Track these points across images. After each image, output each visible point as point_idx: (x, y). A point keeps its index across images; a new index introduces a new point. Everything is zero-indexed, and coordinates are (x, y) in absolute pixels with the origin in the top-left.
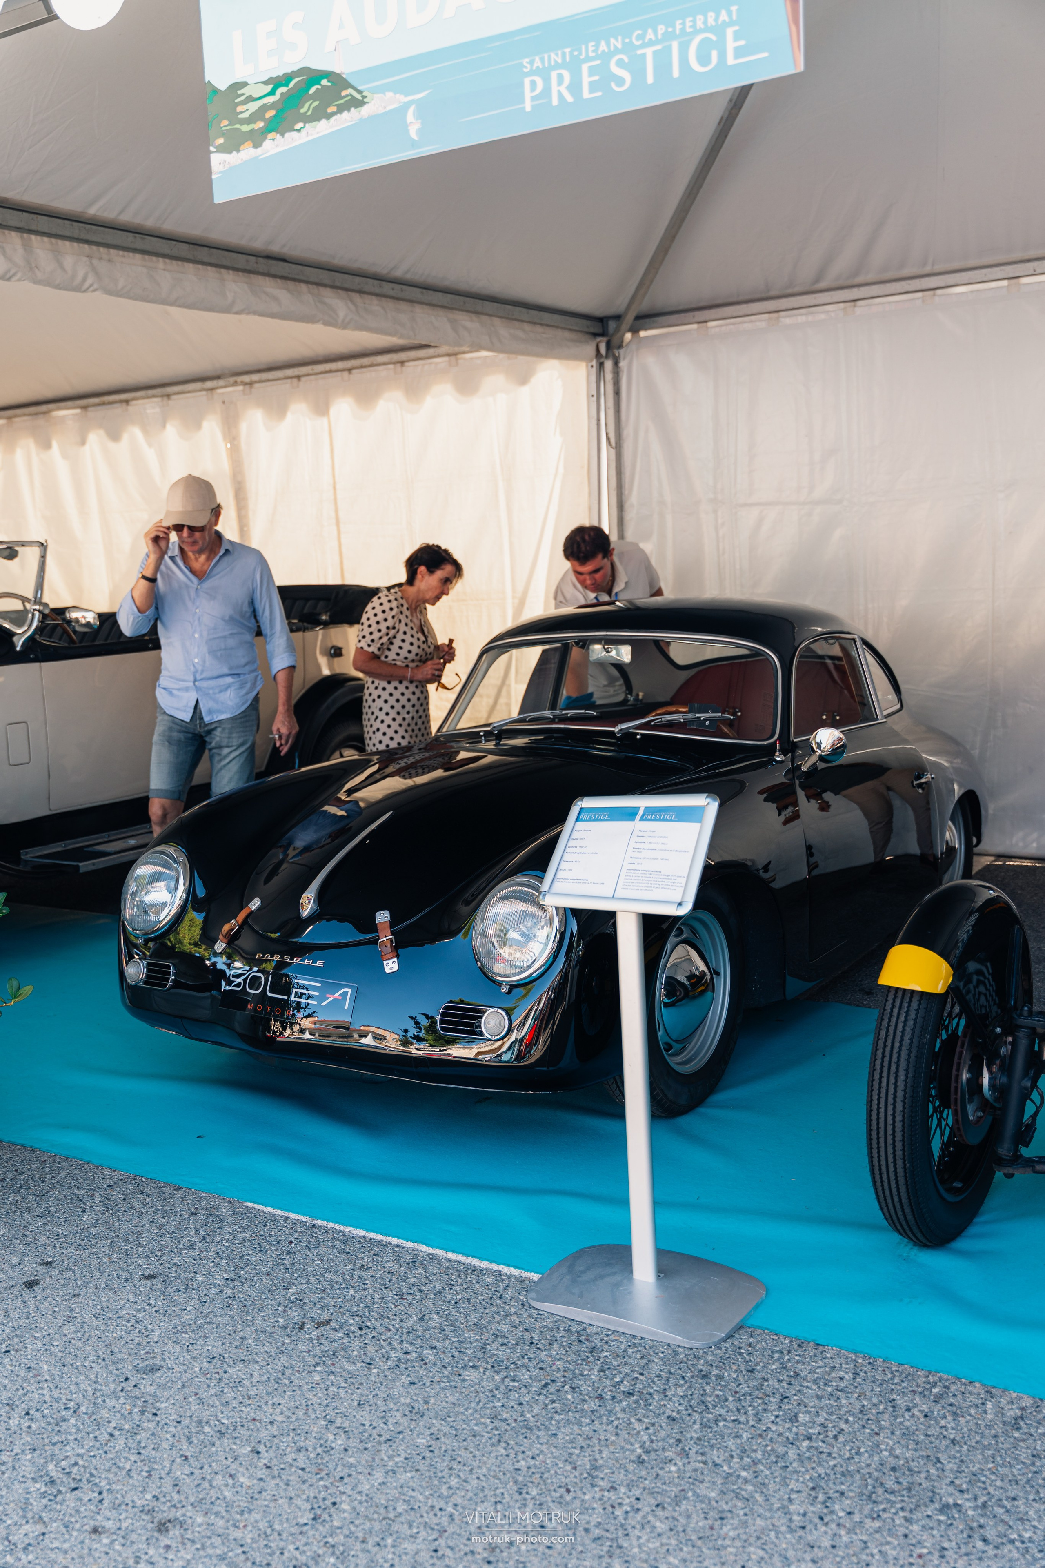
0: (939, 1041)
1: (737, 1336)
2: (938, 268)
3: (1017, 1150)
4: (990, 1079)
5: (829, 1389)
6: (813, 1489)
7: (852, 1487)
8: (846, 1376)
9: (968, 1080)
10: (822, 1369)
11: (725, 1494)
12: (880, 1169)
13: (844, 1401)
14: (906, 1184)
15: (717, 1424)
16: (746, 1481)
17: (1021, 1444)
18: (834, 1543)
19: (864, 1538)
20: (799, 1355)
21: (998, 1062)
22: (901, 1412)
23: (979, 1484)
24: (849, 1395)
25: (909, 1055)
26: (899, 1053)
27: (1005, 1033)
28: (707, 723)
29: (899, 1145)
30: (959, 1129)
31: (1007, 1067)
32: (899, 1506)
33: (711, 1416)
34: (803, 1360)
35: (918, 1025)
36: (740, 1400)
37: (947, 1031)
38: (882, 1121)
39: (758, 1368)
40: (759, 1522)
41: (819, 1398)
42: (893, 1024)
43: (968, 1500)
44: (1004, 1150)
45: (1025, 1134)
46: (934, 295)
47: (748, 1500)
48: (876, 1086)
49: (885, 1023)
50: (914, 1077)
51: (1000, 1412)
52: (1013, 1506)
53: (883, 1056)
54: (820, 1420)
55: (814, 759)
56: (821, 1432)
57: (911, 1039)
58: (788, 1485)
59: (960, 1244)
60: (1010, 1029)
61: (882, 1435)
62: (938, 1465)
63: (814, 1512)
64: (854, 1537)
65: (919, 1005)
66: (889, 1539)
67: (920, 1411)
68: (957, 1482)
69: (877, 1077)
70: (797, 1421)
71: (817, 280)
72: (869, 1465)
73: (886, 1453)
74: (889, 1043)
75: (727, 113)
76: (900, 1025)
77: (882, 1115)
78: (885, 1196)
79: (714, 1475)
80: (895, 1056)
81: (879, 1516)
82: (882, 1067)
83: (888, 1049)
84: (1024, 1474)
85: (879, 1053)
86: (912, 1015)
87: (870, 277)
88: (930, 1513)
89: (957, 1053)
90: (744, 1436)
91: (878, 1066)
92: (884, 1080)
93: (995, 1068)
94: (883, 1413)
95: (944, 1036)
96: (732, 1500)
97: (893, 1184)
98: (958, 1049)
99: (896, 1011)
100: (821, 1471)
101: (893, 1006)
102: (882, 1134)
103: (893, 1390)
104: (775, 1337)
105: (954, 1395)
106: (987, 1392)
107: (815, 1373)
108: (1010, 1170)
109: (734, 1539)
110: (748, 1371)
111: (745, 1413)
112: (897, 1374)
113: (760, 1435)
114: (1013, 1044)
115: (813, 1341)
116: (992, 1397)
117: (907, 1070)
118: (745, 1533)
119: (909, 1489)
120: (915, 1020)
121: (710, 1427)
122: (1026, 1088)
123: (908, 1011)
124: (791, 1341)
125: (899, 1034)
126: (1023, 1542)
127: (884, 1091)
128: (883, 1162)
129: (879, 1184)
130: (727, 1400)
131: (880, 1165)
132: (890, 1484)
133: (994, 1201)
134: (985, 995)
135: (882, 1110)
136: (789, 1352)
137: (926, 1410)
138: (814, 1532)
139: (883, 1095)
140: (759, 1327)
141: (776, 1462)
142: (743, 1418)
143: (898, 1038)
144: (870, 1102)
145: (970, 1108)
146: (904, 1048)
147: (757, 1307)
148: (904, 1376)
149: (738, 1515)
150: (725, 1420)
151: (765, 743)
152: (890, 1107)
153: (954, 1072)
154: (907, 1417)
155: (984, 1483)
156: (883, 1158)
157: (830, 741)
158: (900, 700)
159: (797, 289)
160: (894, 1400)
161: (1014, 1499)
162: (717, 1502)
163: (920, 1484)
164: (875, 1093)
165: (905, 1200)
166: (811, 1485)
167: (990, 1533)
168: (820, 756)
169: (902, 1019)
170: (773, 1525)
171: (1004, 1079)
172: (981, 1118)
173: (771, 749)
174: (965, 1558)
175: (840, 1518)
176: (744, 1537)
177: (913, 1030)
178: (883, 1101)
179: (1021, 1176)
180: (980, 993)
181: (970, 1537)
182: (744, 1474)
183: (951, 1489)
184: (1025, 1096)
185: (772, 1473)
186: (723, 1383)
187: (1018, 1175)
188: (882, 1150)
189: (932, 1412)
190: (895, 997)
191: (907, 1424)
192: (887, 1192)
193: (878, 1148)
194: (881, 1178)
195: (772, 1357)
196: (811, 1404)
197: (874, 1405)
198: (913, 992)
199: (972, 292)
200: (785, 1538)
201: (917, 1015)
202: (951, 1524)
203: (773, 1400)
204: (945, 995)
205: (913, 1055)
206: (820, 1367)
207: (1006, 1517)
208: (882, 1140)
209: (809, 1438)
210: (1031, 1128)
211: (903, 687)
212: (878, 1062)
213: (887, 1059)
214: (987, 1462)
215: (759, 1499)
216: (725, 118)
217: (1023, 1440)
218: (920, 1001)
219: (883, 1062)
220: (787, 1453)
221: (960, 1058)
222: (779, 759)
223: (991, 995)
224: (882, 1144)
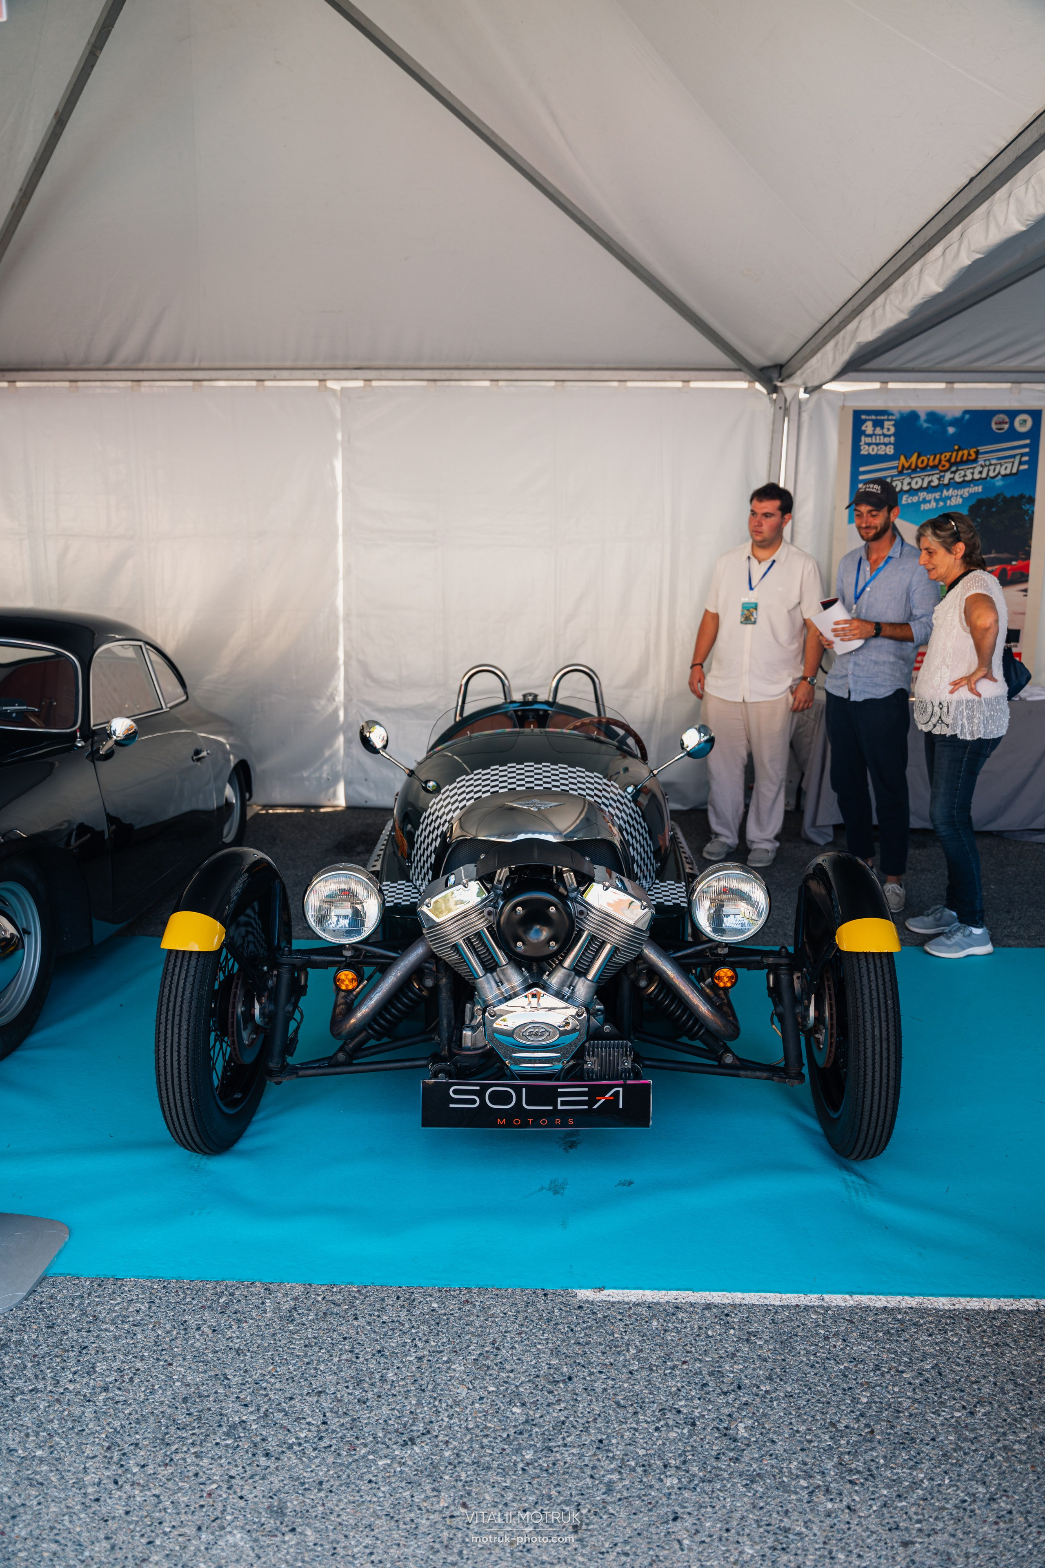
0: (217, 983)
1: (39, 1290)
2: (204, 365)
3: (284, 1060)
4: (260, 1009)
5: (127, 1326)
6: (109, 1448)
7: (145, 1434)
8: (143, 1307)
9: (242, 1012)
10: (120, 1306)
11: (18, 1484)
12: (169, 1107)
13: (140, 1336)
14: (193, 1115)
15: (14, 1401)
16: (41, 1460)
17: (295, 1336)
18: (128, 1509)
19: (156, 1492)
20: (99, 1296)
21: (266, 994)
22: (191, 1332)
23: (261, 1392)
24: (145, 1328)
25: (190, 1007)
26: (181, 1006)
27: (271, 969)
28: (14, 715)
29: (184, 1085)
30: (236, 1055)
31: (273, 997)
32: (190, 1441)
33: (8, 1391)
34: (103, 1300)
35: (197, 980)
36: (39, 1364)
37: (224, 973)
38: (169, 1066)
39: (59, 1320)
40: (54, 1508)
41: (116, 1339)
42: (175, 981)
43: (252, 1413)
44: (274, 1065)
45: (290, 1046)
46: (201, 386)
47: (42, 1484)
48: (162, 1037)
49: (168, 981)
50: (195, 1025)
51: (277, 1307)
52: (291, 1406)
53: (168, 1010)
54: (117, 1364)
55: (110, 744)
56: (117, 1378)
57: (191, 993)
58: (84, 1453)
59: (243, 1144)
60: (275, 965)
61: (175, 1364)
62: (226, 1382)
63: (108, 1477)
64: (148, 1493)
65: (197, 963)
66: (181, 1484)
67: (209, 1326)
68: (242, 1396)
69: (162, 1029)
70: (95, 1372)
71: (108, 361)
72: (162, 1403)
73: (178, 1384)
74: (172, 999)
75: (18, 201)
76: (182, 982)
77: (168, 1062)
78: (175, 1127)
79: (8, 1464)
80: (178, 1009)
81: (172, 1460)
82: (167, 1020)
83: (171, 1004)
84: (298, 1368)
85: (164, 1008)
86: (192, 972)
87: (151, 365)
88: (218, 1440)
89: (232, 994)
90: (41, 1406)
91: (163, 1020)
92: (169, 1032)
93: (264, 1000)
94: (176, 1338)
95: (222, 977)
96: (26, 1489)
97: (181, 1117)
98: (233, 991)
99: (177, 970)
100: (117, 1424)
101: (175, 966)
102: (169, 1077)
103: (184, 1310)
104: (77, 1282)
105: (239, 1301)
106: (265, 1290)
107: (114, 1311)
108: (279, 1079)
109: (26, 1539)
110: (48, 1327)
111: (44, 1378)
112: (188, 1292)
113: (58, 1400)
114: (278, 976)
115: (113, 1276)
116: (270, 1294)
117: (189, 1021)
118: (38, 1527)
119: (199, 1419)
120: (194, 976)
121: (7, 1406)
122: (289, 1012)
123: (188, 968)
124: (92, 1282)
125: (180, 990)
126: (300, 1444)
127: (169, 1041)
128: (171, 1100)
129: (169, 1119)
130: (25, 1367)
131: (169, 1104)
132: (182, 1419)
133: (265, 1100)
134: (254, 943)
135: (168, 1058)
136: (89, 1294)
137: (214, 1324)
138: (109, 1501)
139: (169, 1044)
140: (61, 1274)
141: (73, 1428)
142: (40, 1386)
143: (180, 993)
144: (157, 1051)
145: (245, 1035)
146: (185, 1001)
147: (61, 1252)
148: (195, 1292)
149: (31, 1507)
150: (23, 1393)
151: (68, 731)
152: (175, 1054)
153: (230, 1010)
154: (198, 1337)
155: (265, 1389)
156: (171, 1097)
157: (124, 728)
158: (186, 693)
159: (92, 366)
160: (185, 1322)
161: (291, 1399)
162: (9, 1497)
163: (209, 1409)
164: (162, 1043)
165: (192, 1128)
166: (106, 1444)
167: (272, 1445)
168: (116, 741)
169: (183, 976)
170: (68, 1507)
171: (272, 1007)
172: (254, 1039)
173: (72, 737)
174: (250, 1481)
175: (134, 1474)
176: (36, 1533)
177: (193, 985)
178: (168, 1049)
179: (288, 1083)
180: (249, 942)
181: (254, 1455)
182: (39, 1453)
183: (237, 1406)
184: (290, 1017)
185: (68, 1443)
186: (22, 1349)
187: (285, 1081)
188: (170, 1090)
189: (219, 1325)
190: (176, 957)
191: (198, 1344)
192: (177, 1124)
193: (167, 1089)
194: (171, 1113)
195: (72, 1305)
196: (108, 1349)
197: (168, 1332)
198: (191, 952)
199: (230, 387)
200: (80, 1519)
201: (195, 971)
202: (238, 1446)
203: (72, 1354)
204: (219, 951)
205: (193, 1007)
206: (118, 1304)
207: (285, 1422)
208: (169, 1083)
209: (106, 1390)
210: (294, 1040)
211: (187, 682)
212: (163, 1016)
213: (170, 1013)
214: (267, 1366)
215: (53, 1479)
216: (16, 204)
217: (297, 1332)
218: (198, 959)
219: (167, 1015)
220: (83, 1413)
221: (235, 998)
222: (79, 745)
223: (258, 942)
224: (170, 1086)
